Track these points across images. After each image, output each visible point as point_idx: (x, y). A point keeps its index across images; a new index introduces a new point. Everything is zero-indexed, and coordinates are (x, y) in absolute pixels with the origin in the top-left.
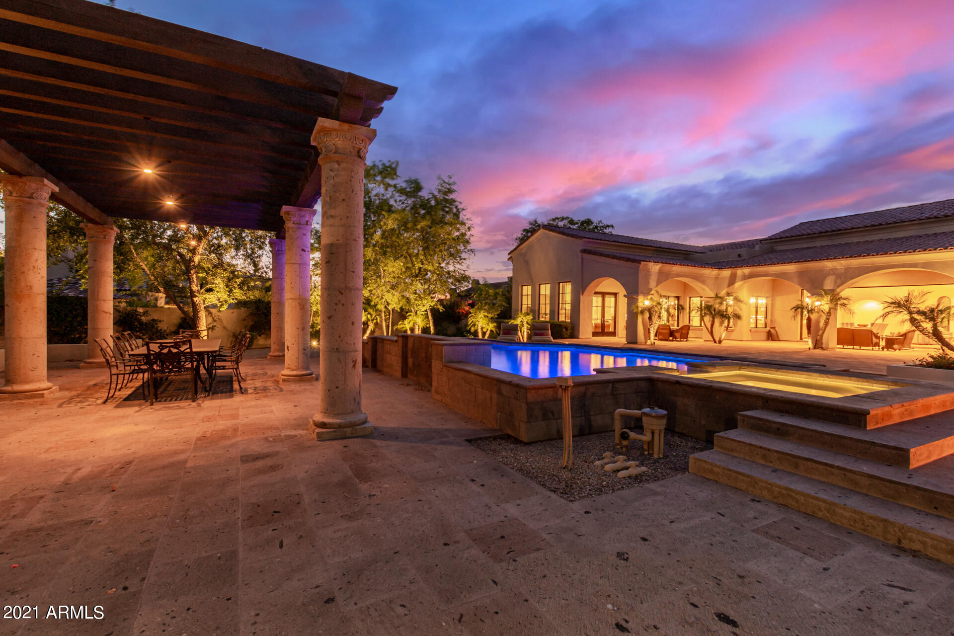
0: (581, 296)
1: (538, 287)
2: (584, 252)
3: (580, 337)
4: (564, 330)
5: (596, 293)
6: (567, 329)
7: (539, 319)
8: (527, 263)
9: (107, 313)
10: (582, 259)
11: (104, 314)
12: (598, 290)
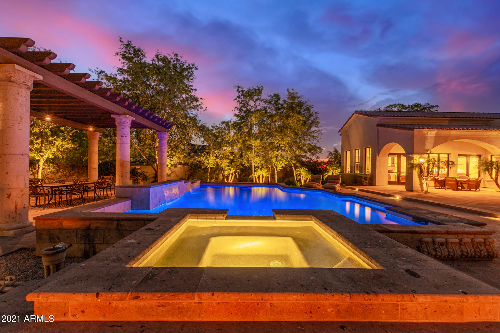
0: (377, 157)
1: (354, 152)
2: (378, 126)
3: (377, 185)
4: (363, 180)
5: (390, 154)
6: (366, 179)
7: (355, 172)
8: (348, 136)
9: (94, 168)
10: (378, 131)
11: (92, 169)
12: (391, 152)
